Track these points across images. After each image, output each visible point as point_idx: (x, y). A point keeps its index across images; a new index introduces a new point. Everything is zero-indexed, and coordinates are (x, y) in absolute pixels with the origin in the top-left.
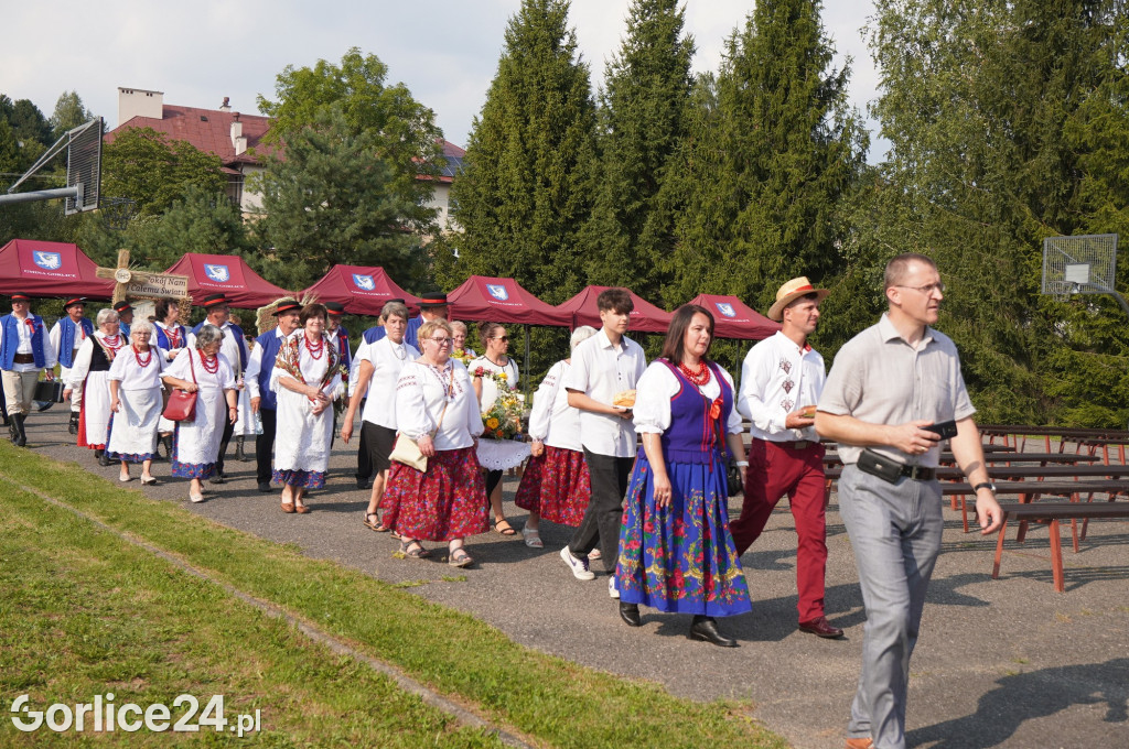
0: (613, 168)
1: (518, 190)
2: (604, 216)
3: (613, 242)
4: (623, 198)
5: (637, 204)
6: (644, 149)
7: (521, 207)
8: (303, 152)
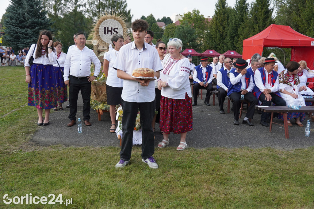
0: (230, 28)
1: (214, 33)
2: (228, 37)
3: (229, 42)
4: (232, 34)
5: (234, 34)
6: (236, 24)
7: (215, 36)
8: (180, 29)
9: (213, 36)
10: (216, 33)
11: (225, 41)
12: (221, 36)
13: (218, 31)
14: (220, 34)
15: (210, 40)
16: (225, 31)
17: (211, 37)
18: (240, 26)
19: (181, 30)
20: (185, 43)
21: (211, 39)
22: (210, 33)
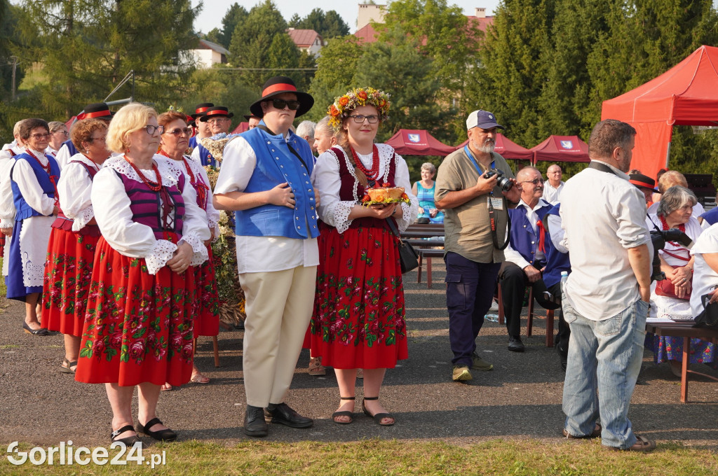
0: (558, 54)
1: (502, 73)
2: (551, 88)
3: (554, 103)
4: (564, 74)
5: (574, 77)
6: (580, 41)
7: (503, 83)
8: (376, 56)
9: (495, 85)
10: (508, 72)
11: (542, 101)
12: (527, 81)
13: (513, 64)
14: (523, 77)
15: (486, 97)
16: (539, 64)
17: (489, 88)
18: (593, 46)
19: (382, 61)
20: (397, 109)
21: (491, 92)
22: (484, 70)
